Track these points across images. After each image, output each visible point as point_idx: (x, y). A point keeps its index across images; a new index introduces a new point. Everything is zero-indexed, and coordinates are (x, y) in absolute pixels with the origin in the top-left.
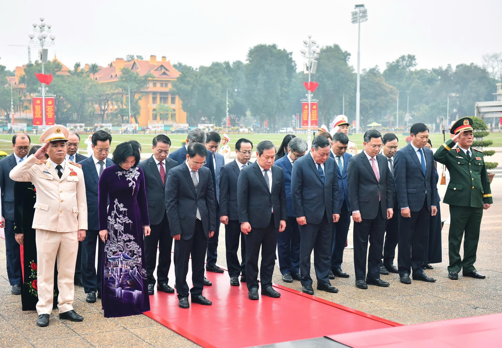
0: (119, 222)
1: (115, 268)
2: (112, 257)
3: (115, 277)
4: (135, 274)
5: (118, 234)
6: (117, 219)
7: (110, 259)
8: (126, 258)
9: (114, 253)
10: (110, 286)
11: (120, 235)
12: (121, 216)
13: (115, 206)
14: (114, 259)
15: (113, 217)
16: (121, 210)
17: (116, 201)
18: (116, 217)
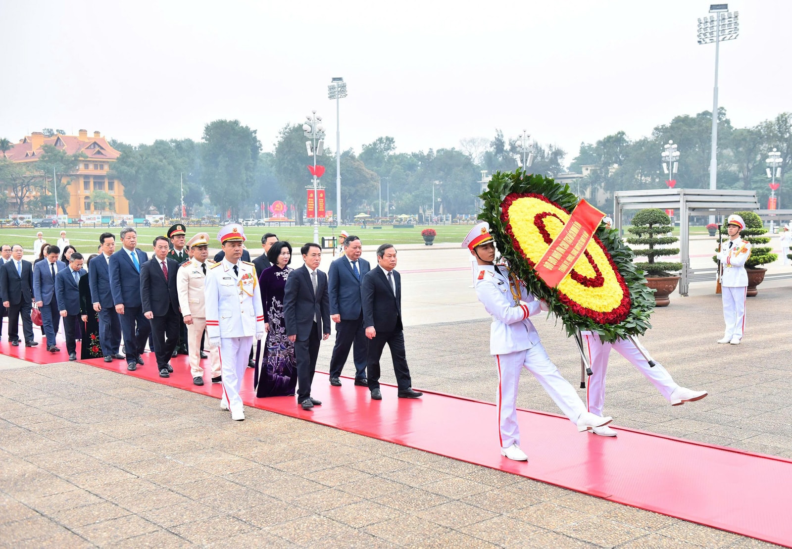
0: (276, 317)
1: (273, 357)
2: (271, 347)
3: (273, 364)
4: (287, 362)
5: (276, 327)
6: (275, 314)
7: (270, 349)
8: (282, 348)
9: (273, 344)
10: (268, 372)
11: (277, 328)
12: (278, 312)
13: (273, 303)
14: (272, 349)
15: (272, 312)
16: (278, 306)
17: (274, 299)
18: (274, 312)
